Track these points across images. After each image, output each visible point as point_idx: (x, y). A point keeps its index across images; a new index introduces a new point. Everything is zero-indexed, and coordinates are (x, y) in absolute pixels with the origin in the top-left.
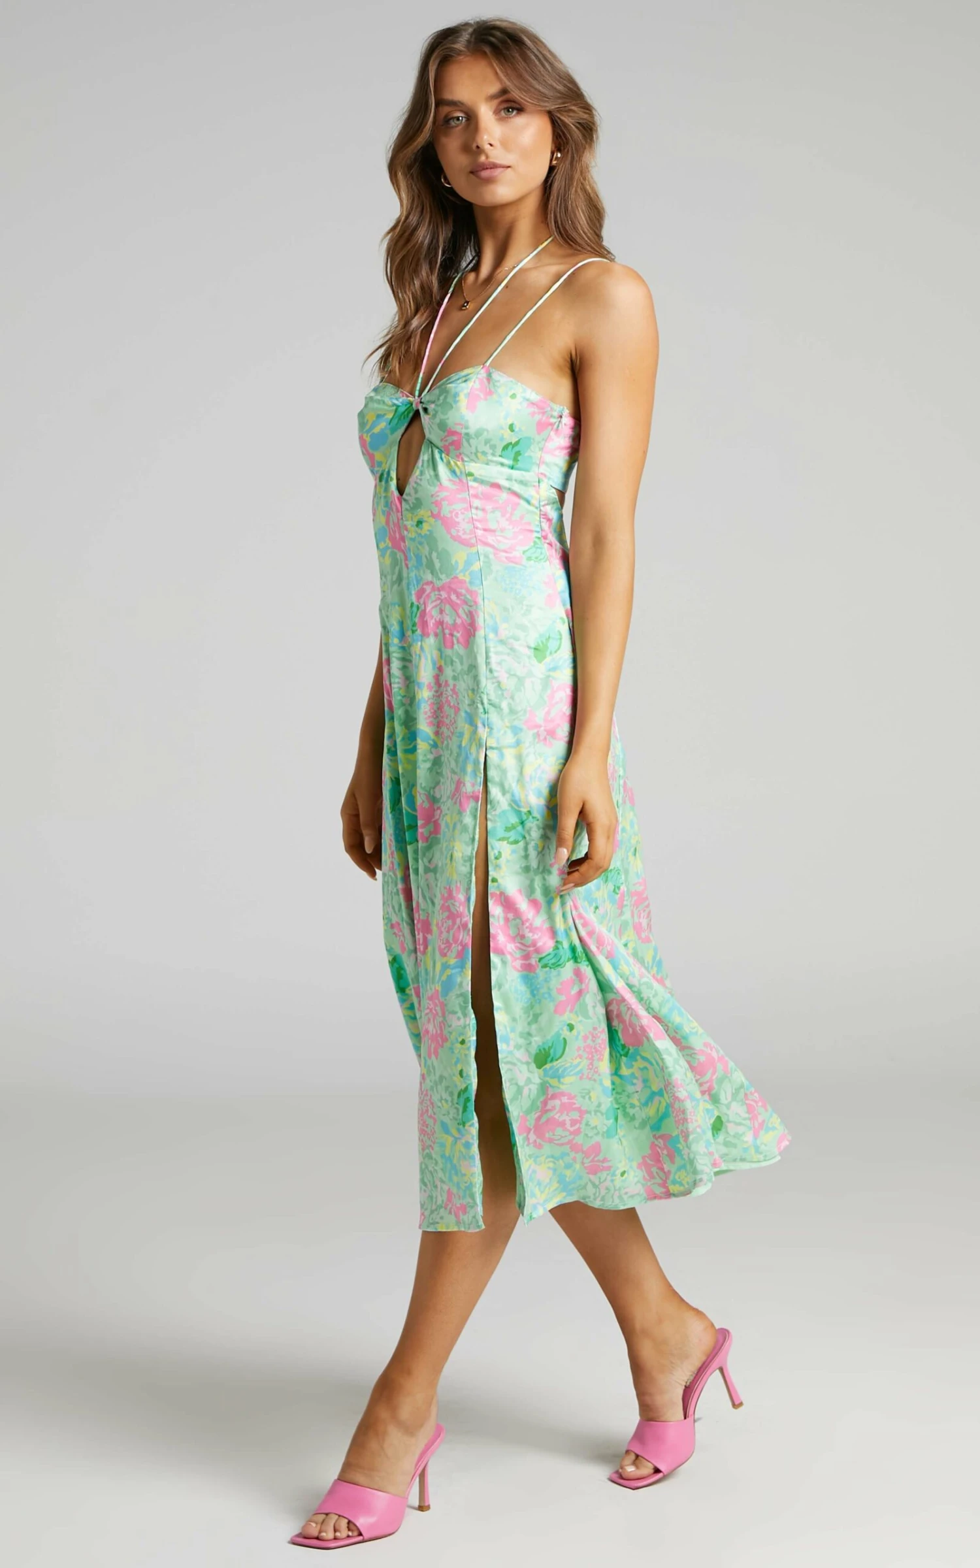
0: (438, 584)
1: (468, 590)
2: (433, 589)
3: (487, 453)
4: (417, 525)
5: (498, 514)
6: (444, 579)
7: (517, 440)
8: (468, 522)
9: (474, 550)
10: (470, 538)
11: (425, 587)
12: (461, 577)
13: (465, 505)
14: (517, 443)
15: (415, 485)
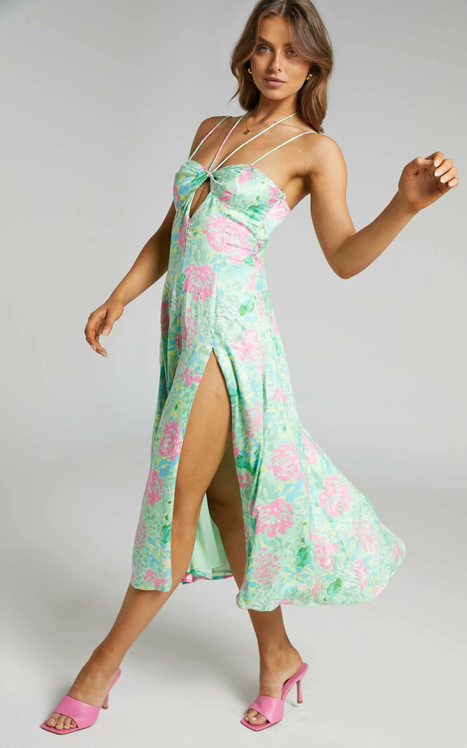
0: (197, 266)
1: (211, 272)
2: (195, 269)
3: (241, 207)
4: (194, 235)
5: (237, 237)
6: (201, 264)
7: (258, 205)
8: (220, 239)
9: (219, 253)
10: (219, 247)
11: (191, 266)
12: (209, 265)
13: (221, 230)
14: (257, 206)
15: (198, 214)
